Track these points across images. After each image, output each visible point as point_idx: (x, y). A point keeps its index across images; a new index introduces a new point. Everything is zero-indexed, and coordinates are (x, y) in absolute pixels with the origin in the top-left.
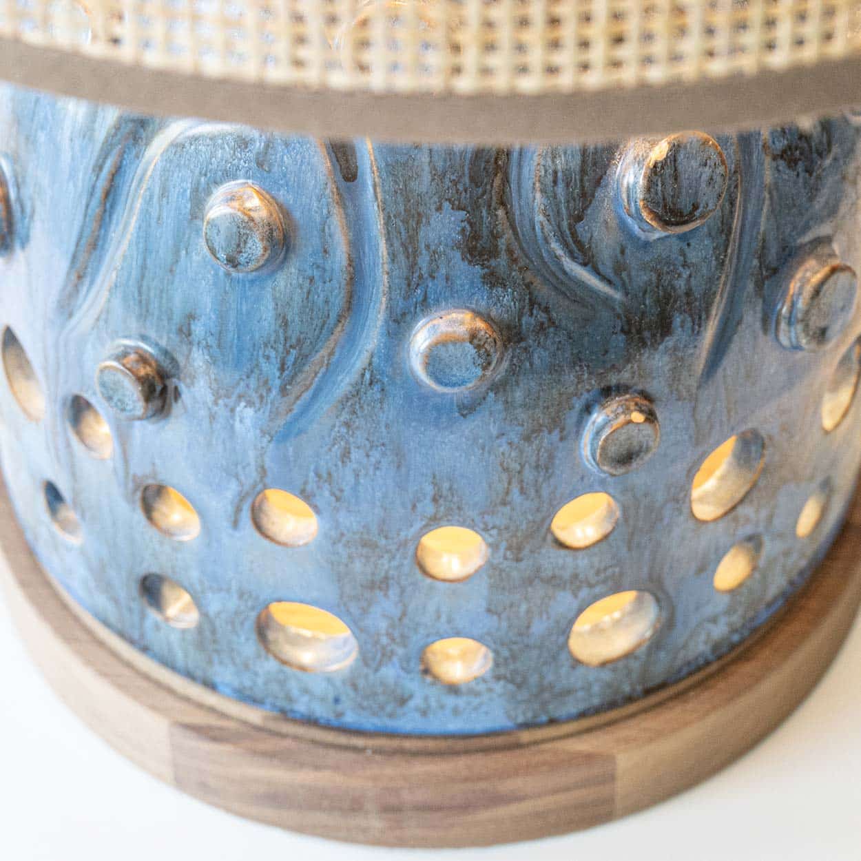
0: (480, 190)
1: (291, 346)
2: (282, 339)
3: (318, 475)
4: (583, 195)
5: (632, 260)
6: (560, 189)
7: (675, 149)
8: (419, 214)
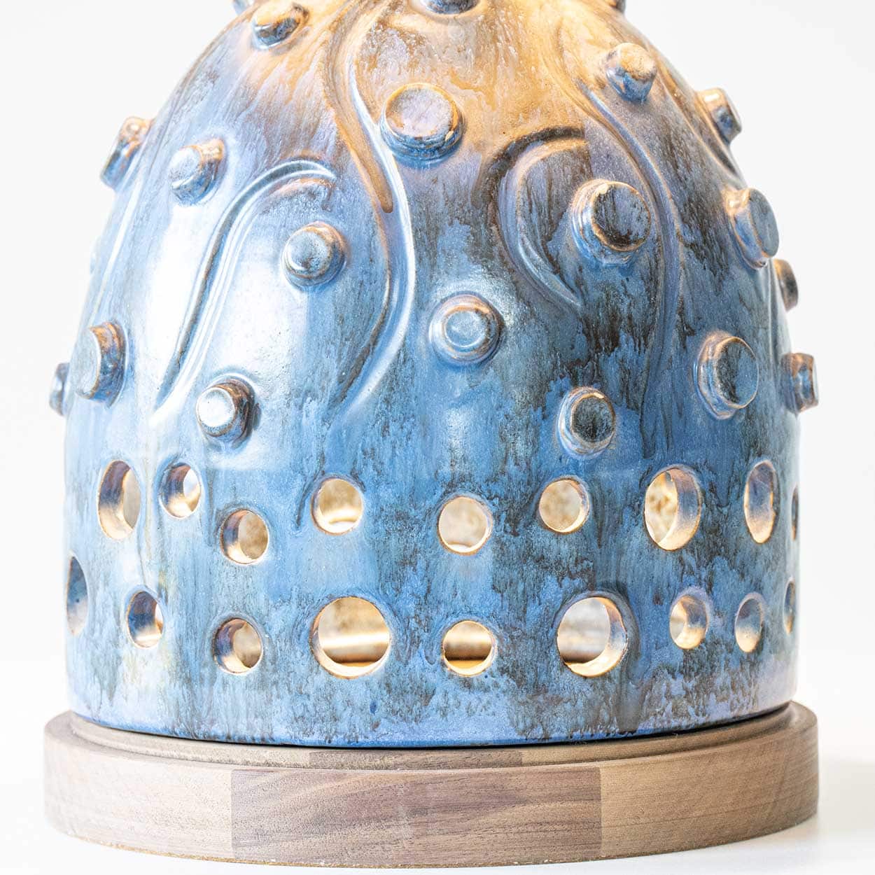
0: (479, 212)
1: (346, 340)
2: (339, 333)
3: (365, 453)
4: (551, 222)
5: (588, 277)
6: (534, 216)
7: (613, 192)
8: (437, 229)
